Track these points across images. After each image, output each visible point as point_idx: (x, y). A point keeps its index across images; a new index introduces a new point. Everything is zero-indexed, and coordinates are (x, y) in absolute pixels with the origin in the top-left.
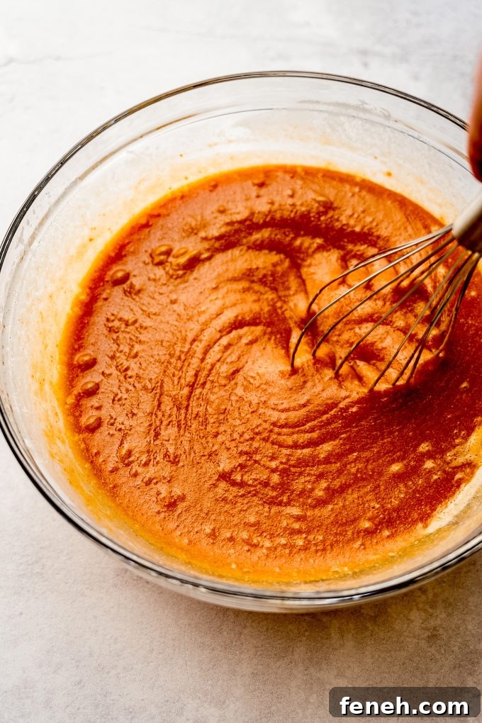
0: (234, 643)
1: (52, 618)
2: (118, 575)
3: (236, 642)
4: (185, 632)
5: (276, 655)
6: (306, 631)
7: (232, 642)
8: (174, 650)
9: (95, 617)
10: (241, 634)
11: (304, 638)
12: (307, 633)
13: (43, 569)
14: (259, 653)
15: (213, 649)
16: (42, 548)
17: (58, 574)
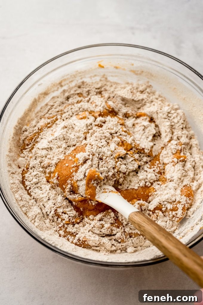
0: (105, 281)
1: (28, 279)
2: (54, 258)
3: (106, 280)
4: (84, 278)
5: (122, 284)
6: (134, 273)
7: (104, 281)
8: (81, 286)
9: (46, 276)
10: (107, 277)
11: (133, 276)
12: (134, 274)
13: (22, 258)
14: (116, 284)
15: (97, 285)
16: (21, 249)
17: (29, 260)
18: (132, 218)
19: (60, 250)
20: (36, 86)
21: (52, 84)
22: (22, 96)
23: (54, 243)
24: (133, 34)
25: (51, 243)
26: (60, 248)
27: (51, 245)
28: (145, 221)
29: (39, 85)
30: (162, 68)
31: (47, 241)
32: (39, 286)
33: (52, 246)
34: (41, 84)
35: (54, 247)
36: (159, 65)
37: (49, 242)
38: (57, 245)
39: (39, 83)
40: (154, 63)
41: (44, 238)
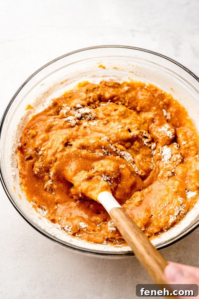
0: (103, 271)
1: (31, 268)
2: (55, 248)
4: (83, 268)
5: (120, 274)
6: (131, 263)
8: (80, 276)
9: (48, 266)
10: (105, 267)
11: (130, 266)
13: (25, 248)
14: (113, 274)
15: (95, 274)
16: (24, 240)
17: (31, 250)
18: (113, 212)
19: (59, 240)
20: (39, 85)
21: (54, 84)
22: (26, 95)
23: (53, 233)
24: (134, 36)
25: (50, 233)
26: (59, 238)
27: (50, 235)
28: (123, 217)
29: (42, 85)
30: (158, 68)
31: (47, 231)
32: (41, 274)
33: (52, 236)
34: (44, 84)
35: (54, 237)
36: (156, 66)
37: (49, 232)
38: (57, 235)
39: (41, 83)
40: (151, 64)
41: (45, 229)
